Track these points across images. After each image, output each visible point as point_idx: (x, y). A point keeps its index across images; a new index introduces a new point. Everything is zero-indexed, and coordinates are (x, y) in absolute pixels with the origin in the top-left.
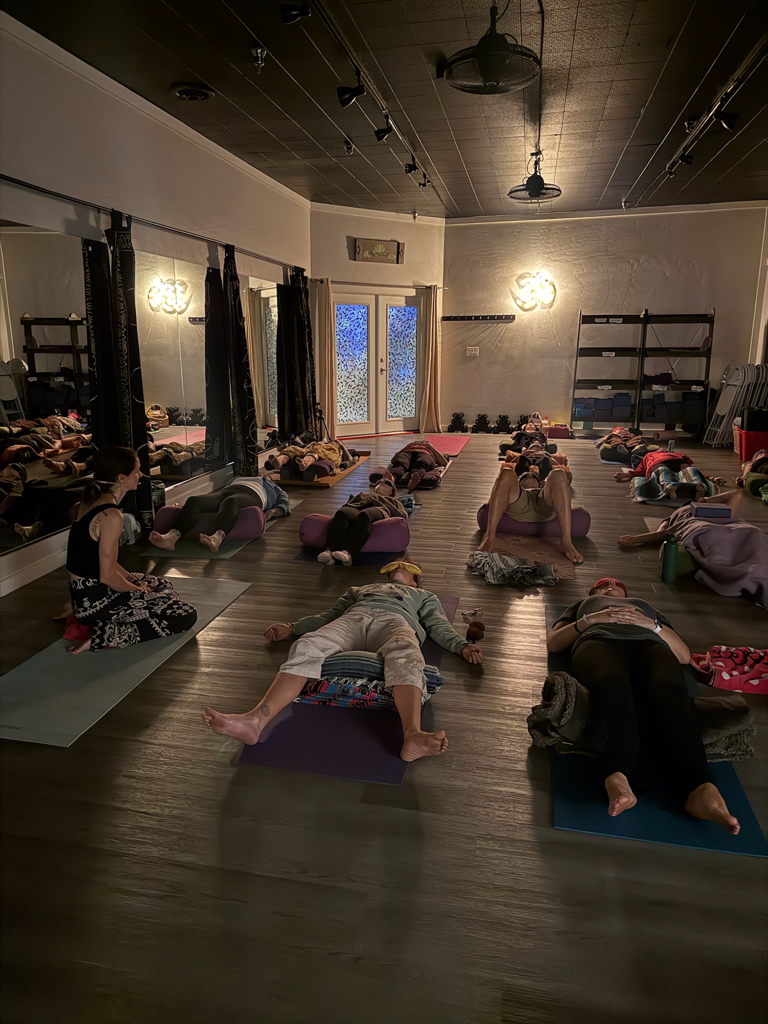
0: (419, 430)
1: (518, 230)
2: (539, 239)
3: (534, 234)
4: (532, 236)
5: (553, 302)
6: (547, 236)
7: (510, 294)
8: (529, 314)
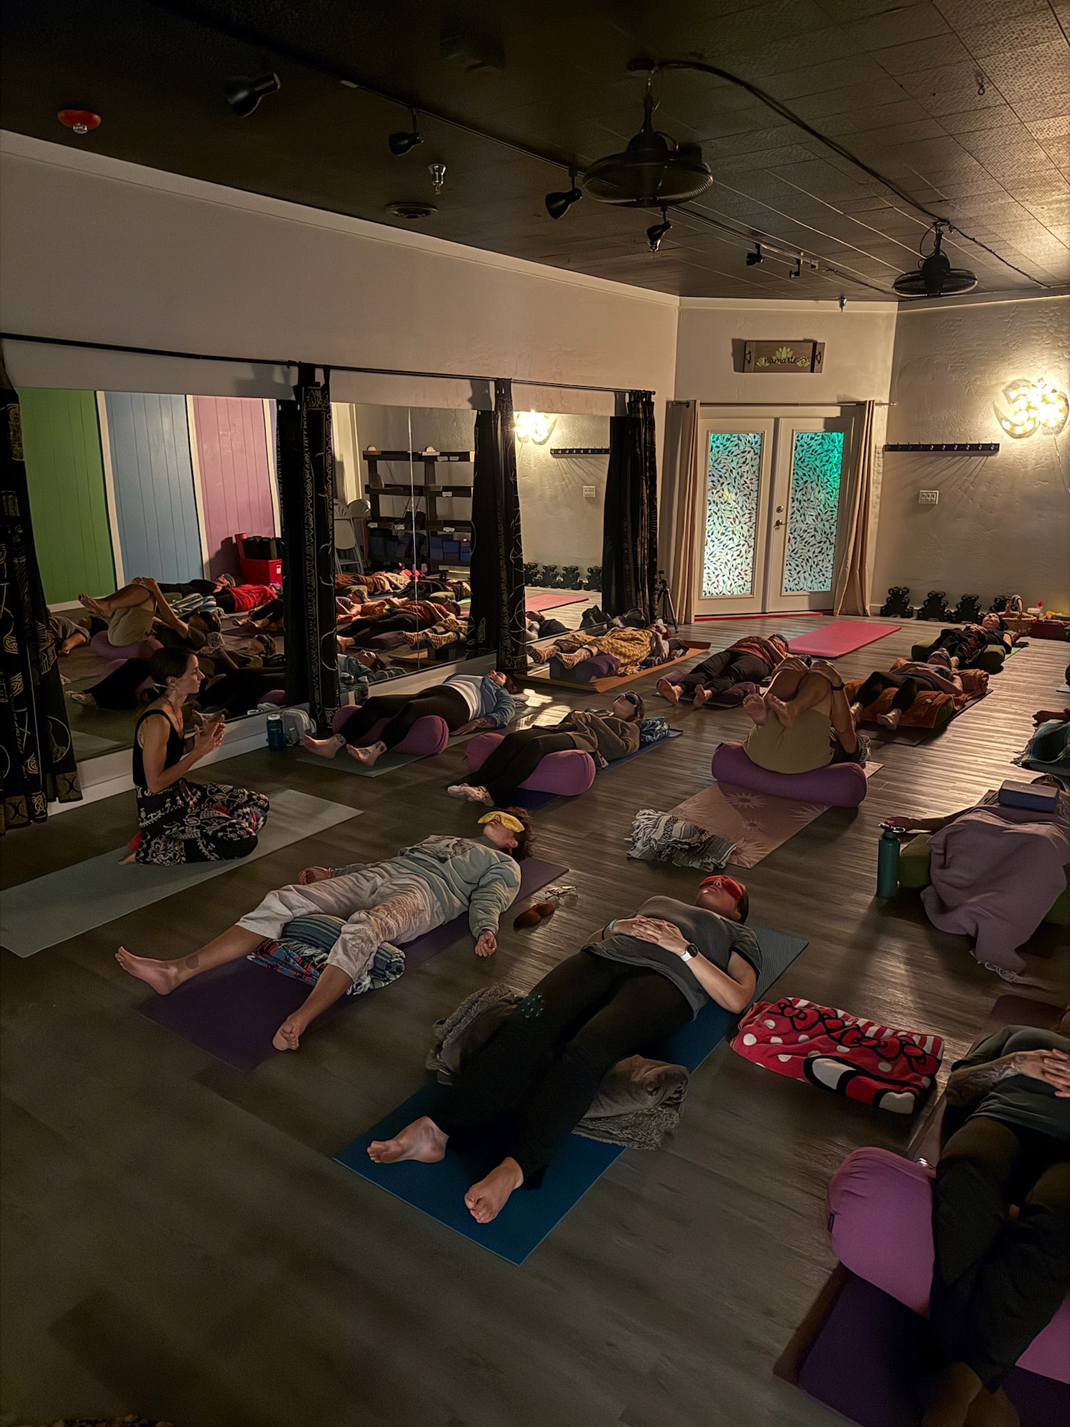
0: (833, 610)
1: (1012, 315)
2: (1046, 327)
3: (1038, 320)
4: (1034, 323)
5: (1064, 424)
6: (1060, 322)
7: (993, 412)
8: (1022, 443)
